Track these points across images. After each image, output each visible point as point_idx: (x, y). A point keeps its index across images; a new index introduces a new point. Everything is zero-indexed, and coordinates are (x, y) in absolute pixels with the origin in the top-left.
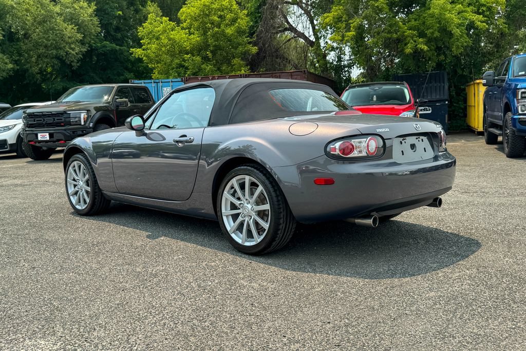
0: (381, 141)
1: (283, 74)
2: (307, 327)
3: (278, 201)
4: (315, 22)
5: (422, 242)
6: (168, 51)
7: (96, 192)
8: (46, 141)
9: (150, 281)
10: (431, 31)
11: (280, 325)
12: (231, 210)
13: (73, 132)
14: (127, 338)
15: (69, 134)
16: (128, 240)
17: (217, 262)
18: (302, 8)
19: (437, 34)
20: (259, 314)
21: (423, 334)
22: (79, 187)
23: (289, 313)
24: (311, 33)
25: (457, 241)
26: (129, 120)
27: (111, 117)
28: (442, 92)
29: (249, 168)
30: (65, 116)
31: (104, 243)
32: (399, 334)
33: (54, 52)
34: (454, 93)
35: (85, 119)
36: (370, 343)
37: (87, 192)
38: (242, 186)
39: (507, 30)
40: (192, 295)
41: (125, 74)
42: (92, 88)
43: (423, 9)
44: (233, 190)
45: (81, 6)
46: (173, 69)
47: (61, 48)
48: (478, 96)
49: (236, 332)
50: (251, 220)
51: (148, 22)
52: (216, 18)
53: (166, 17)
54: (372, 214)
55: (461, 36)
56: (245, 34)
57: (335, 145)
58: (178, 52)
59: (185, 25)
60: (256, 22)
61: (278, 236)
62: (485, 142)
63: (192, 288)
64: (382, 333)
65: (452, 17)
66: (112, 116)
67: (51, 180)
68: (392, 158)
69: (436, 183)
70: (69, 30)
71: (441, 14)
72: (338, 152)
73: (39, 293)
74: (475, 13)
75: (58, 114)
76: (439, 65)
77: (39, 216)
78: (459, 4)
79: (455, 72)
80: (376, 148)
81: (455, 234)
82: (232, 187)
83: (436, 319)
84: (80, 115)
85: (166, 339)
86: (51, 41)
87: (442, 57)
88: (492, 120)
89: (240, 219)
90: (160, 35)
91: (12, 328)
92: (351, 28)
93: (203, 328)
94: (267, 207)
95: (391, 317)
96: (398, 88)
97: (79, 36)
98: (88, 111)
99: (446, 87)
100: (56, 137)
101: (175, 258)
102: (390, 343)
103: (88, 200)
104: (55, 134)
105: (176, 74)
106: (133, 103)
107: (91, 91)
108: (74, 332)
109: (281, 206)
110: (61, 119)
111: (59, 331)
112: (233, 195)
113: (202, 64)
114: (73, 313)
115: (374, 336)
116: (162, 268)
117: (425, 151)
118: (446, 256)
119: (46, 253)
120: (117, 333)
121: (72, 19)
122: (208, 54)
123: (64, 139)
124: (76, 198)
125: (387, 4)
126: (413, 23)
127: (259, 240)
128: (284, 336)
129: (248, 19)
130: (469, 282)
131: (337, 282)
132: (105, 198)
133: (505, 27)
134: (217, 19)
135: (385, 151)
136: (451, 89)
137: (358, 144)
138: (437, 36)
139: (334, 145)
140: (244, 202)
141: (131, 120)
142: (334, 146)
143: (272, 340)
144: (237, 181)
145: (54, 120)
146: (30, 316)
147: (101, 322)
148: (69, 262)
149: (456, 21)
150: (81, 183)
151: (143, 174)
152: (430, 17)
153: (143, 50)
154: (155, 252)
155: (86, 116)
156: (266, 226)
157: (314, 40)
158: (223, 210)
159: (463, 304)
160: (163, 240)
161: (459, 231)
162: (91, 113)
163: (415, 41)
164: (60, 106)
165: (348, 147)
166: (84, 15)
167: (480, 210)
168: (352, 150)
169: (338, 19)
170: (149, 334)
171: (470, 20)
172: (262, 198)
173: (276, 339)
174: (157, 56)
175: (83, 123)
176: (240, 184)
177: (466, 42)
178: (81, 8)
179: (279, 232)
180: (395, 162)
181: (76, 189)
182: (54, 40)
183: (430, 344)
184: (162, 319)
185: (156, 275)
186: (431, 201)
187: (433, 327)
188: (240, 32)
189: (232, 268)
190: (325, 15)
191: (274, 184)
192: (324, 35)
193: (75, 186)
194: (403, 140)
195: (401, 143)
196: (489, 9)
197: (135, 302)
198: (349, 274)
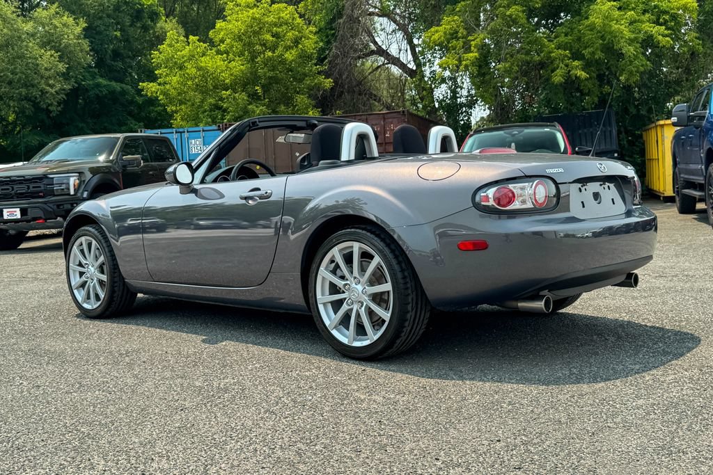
0: (553, 186)
1: (372, 117)
2: (468, 447)
3: (404, 278)
4: (416, 41)
5: (613, 339)
6: (197, 85)
7: (116, 282)
8: (16, 221)
9: (219, 397)
10: (591, 50)
11: (427, 445)
12: (330, 294)
13: (58, 206)
14: (204, 469)
15: (51, 210)
16: (173, 347)
17: (314, 371)
18: (395, 22)
19: (599, 55)
20: (393, 433)
21: (640, 450)
22: (88, 275)
23: (438, 431)
24: (410, 57)
25: (663, 336)
26: (171, 169)
27: (114, 182)
28: (608, 140)
29: (357, 230)
30: (45, 181)
31: (138, 351)
32: (605, 452)
33: (24, 91)
34: (625, 143)
35: (76, 187)
36: (564, 463)
37: (101, 283)
38: (348, 259)
39: (701, 47)
40: (287, 413)
41: (129, 122)
42: (84, 141)
43: (577, 18)
44: (333, 265)
45: (63, 22)
46: (205, 111)
47: (33, 86)
48: (663, 144)
49: (363, 455)
50: (363, 308)
51: (166, 43)
52: (268, 37)
53: (194, 36)
54: (542, 293)
55: (636, 57)
56: (312, 60)
57: (488, 192)
58: (211, 88)
59: (222, 47)
60: (328, 42)
61: (405, 330)
62: (677, 211)
63: (285, 405)
64: (579, 451)
65: (622, 28)
66: (116, 181)
67: (29, 276)
68: (569, 211)
69: (628, 252)
70: (47, 59)
71: (604, 25)
72: (491, 203)
73: (55, 417)
74: (654, 23)
75: (33, 179)
76: (603, 102)
77: (26, 321)
78: (630, 10)
79: (626, 111)
80: (546, 196)
81: (658, 328)
82: (332, 261)
83: (654, 432)
84: (69, 180)
85: (263, 468)
86: (20, 75)
87: (607, 89)
88: (686, 176)
89: (345, 307)
90: (184, 62)
91: (27, 462)
92: (472, 48)
93: (314, 453)
94: (387, 287)
95: (588, 431)
96: (546, 132)
97: (62, 67)
98: (81, 173)
99: (614, 132)
100: (31, 214)
101: (250, 367)
102: (593, 463)
103: (102, 296)
104: (29, 210)
105: (210, 120)
106: (148, 162)
107: (83, 145)
108: (122, 464)
109: (409, 285)
110: (40, 187)
111: (99, 464)
112: (334, 272)
113: (249, 105)
114: (114, 440)
115: (569, 454)
116: (232, 381)
117: (614, 203)
118: (651, 355)
119: (50, 367)
120: (188, 463)
121: (50, 41)
122: (257, 90)
123: (43, 217)
124: (83, 292)
125: (523, 11)
126: (562, 39)
127: (376, 338)
128: (436, 459)
129: (315, 38)
130: (692, 386)
131: (498, 391)
132: (128, 289)
133: (699, 45)
134: (271, 38)
135: (558, 202)
136: (621, 136)
137: (520, 192)
138: (600, 58)
139: (485, 192)
140: (351, 281)
141: (175, 169)
142: (484, 194)
143: (420, 464)
144: (340, 251)
145: (28, 188)
146: (50, 447)
147: (160, 451)
148: (90, 377)
149: (627, 34)
150: (92, 270)
151: (178, 254)
152: (588, 30)
153: (159, 84)
154: (217, 362)
155: (77, 181)
156: (386, 316)
157: (414, 68)
158: (319, 296)
159: (689, 413)
160: (226, 345)
161: (662, 324)
162: (85, 176)
163: (567, 66)
164: (38, 167)
165: (506, 195)
166: (68, 36)
167: (687, 297)
168: (511, 200)
169: (452, 34)
170: (236, 463)
171: (646, 32)
172: (378, 275)
173: (426, 463)
174: (179, 94)
175: (72, 192)
176: (344, 255)
177: (642, 66)
178: (64, 25)
179: (407, 324)
180: (574, 217)
181: (84, 278)
182: (23, 73)
183: (652, 462)
184: (251, 444)
185: (226, 390)
186: (622, 278)
187: (652, 442)
188: (304, 57)
189: (338, 378)
190: (432, 29)
191: (397, 253)
192: (430, 61)
193: (81, 274)
194: (582, 186)
195: (580, 190)
196: (674, 17)
197: (204, 424)
198: (513, 381)
